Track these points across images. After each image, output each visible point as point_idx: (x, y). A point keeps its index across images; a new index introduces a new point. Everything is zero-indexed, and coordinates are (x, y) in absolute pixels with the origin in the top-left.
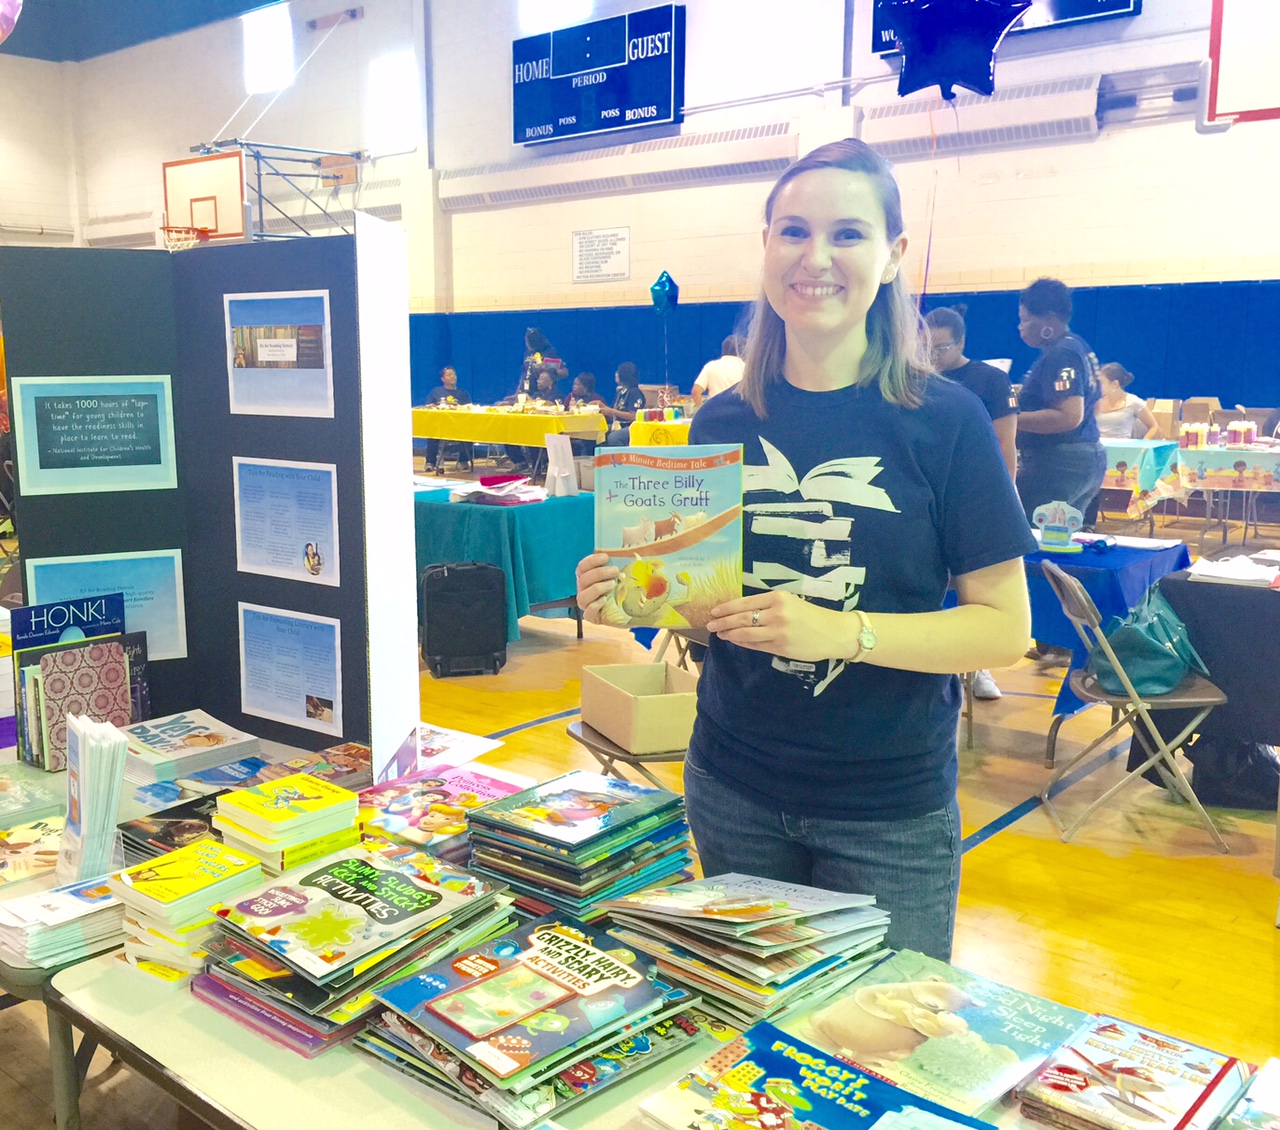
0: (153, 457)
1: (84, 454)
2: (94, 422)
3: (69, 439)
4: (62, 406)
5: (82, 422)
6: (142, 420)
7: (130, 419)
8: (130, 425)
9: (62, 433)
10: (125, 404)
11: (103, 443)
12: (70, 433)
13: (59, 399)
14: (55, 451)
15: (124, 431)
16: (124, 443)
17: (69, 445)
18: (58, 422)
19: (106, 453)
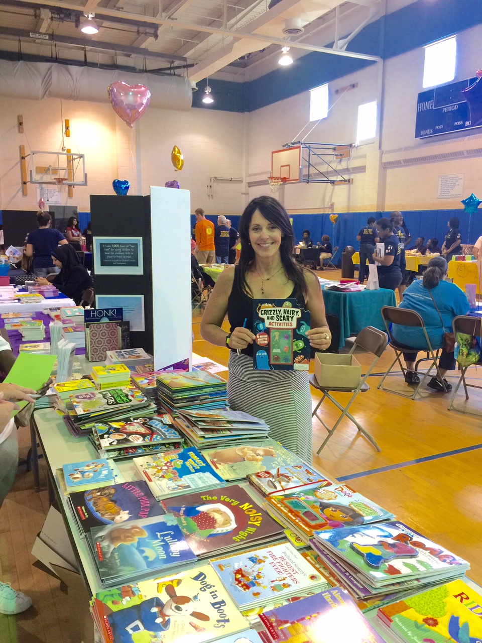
0: (136, 264)
1: (114, 262)
2: (118, 252)
3: (110, 257)
4: (108, 246)
5: (114, 252)
6: (132, 252)
7: (129, 251)
8: (129, 253)
9: (108, 255)
10: (128, 246)
11: (120, 259)
12: (110, 255)
13: (107, 244)
14: (106, 261)
15: (127, 255)
16: (127, 259)
17: (109, 259)
18: (106, 252)
19: (121, 262)
